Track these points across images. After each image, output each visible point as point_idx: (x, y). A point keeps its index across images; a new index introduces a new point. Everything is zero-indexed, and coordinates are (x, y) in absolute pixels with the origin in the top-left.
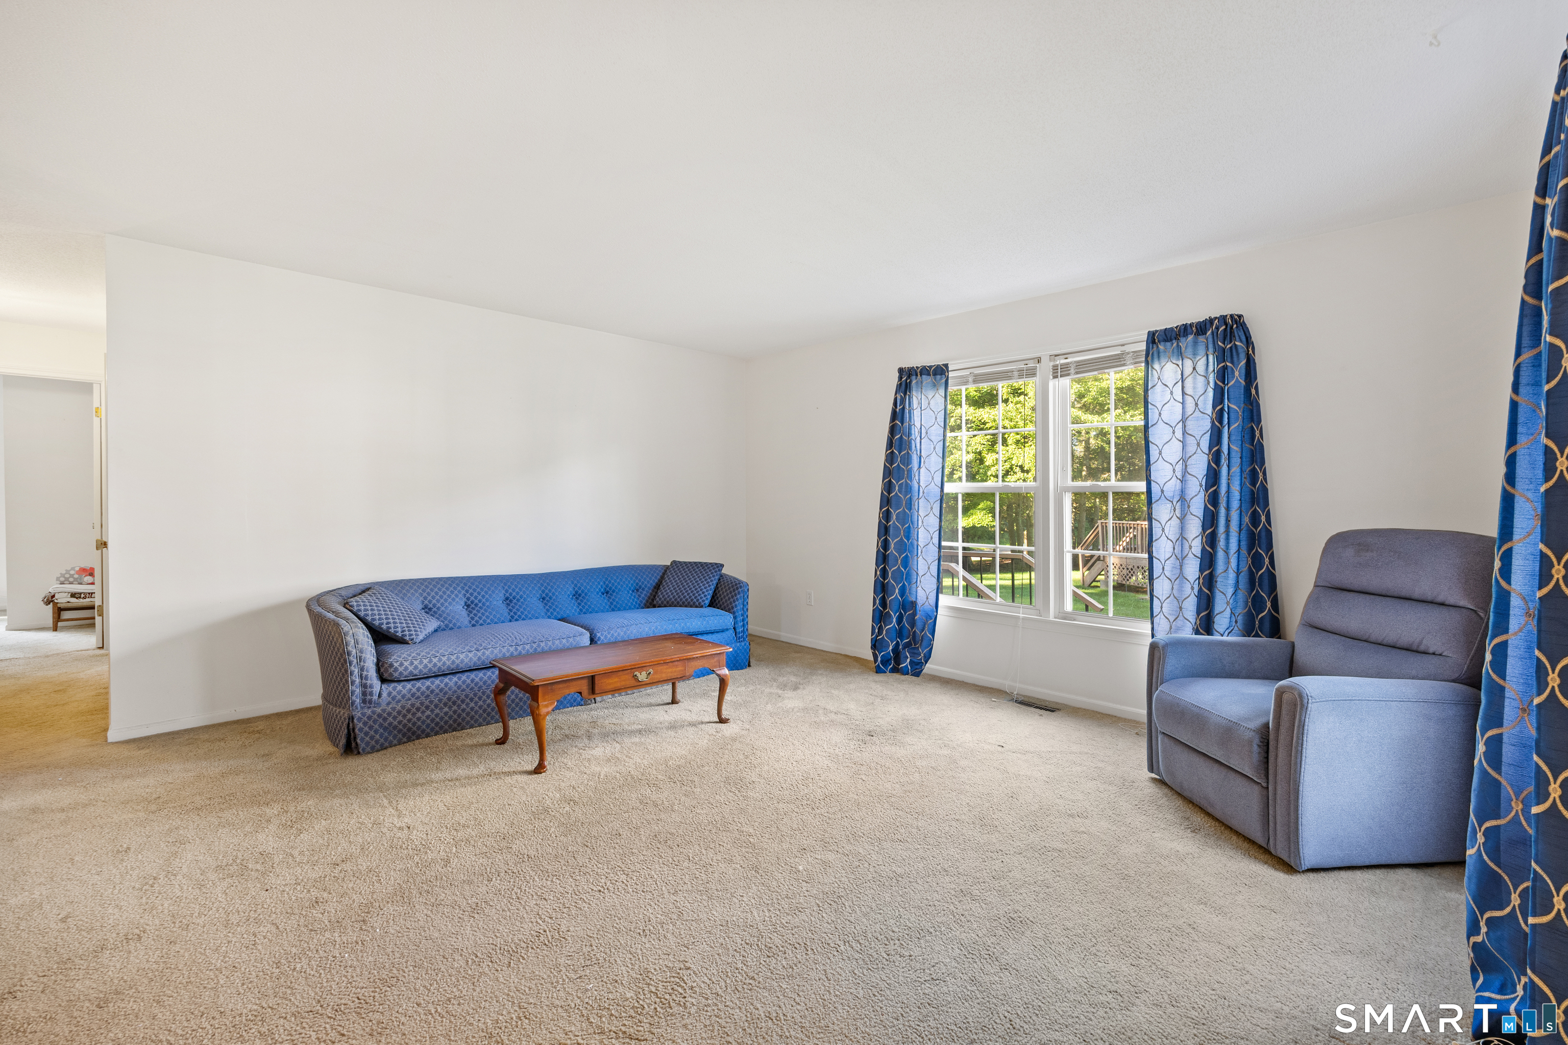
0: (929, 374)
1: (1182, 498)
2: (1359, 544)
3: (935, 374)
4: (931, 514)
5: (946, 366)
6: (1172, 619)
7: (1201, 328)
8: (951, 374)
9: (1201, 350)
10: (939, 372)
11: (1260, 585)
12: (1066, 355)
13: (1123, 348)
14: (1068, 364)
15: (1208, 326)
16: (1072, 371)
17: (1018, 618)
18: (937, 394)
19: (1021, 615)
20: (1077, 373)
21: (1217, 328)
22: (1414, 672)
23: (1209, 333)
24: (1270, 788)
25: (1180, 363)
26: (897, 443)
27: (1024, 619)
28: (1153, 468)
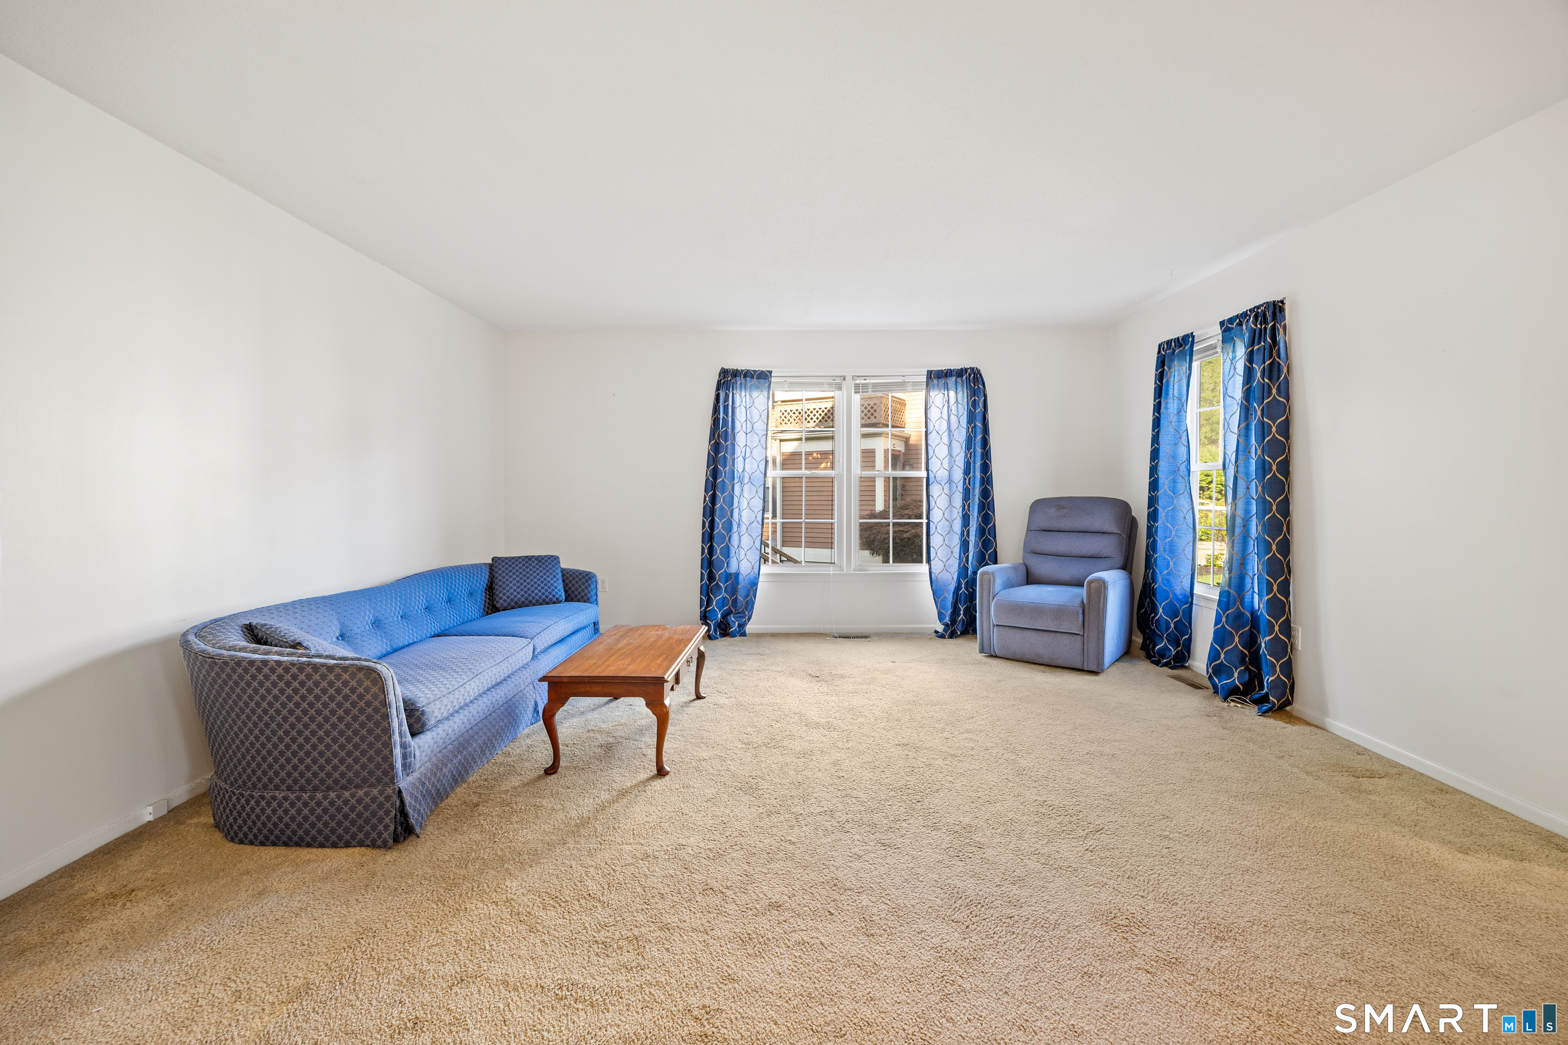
0: (752, 377)
1: (950, 480)
2: (1058, 505)
3: (758, 378)
4: (757, 497)
5: (770, 372)
6: (945, 560)
7: (960, 373)
8: (773, 380)
9: (959, 389)
10: (763, 376)
11: (989, 533)
12: (865, 377)
13: (904, 378)
14: (867, 384)
15: (964, 373)
16: (870, 390)
17: (829, 575)
18: (761, 396)
19: (831, 572)
20: (873, 391)
21: (970, 375)
22: (1103, 568)
23: (964, 377)
24: (1085, 635)
25: (946, 392)
26: (724, 434)
27: (834, 575)
28: (930, 461)
